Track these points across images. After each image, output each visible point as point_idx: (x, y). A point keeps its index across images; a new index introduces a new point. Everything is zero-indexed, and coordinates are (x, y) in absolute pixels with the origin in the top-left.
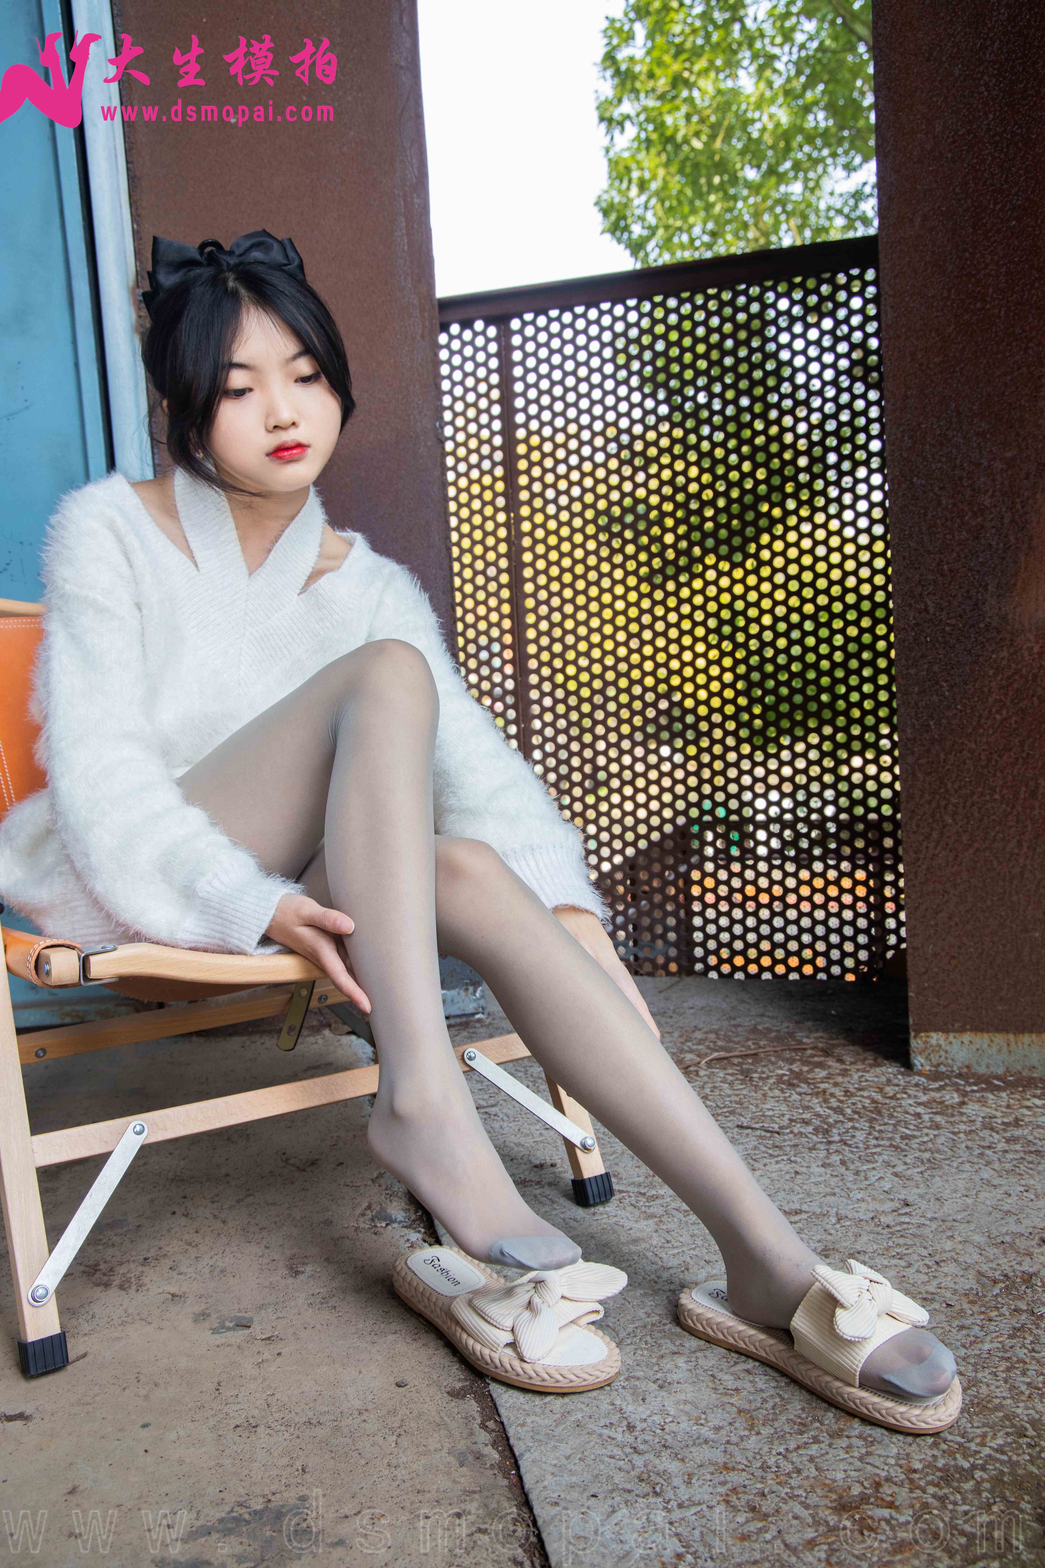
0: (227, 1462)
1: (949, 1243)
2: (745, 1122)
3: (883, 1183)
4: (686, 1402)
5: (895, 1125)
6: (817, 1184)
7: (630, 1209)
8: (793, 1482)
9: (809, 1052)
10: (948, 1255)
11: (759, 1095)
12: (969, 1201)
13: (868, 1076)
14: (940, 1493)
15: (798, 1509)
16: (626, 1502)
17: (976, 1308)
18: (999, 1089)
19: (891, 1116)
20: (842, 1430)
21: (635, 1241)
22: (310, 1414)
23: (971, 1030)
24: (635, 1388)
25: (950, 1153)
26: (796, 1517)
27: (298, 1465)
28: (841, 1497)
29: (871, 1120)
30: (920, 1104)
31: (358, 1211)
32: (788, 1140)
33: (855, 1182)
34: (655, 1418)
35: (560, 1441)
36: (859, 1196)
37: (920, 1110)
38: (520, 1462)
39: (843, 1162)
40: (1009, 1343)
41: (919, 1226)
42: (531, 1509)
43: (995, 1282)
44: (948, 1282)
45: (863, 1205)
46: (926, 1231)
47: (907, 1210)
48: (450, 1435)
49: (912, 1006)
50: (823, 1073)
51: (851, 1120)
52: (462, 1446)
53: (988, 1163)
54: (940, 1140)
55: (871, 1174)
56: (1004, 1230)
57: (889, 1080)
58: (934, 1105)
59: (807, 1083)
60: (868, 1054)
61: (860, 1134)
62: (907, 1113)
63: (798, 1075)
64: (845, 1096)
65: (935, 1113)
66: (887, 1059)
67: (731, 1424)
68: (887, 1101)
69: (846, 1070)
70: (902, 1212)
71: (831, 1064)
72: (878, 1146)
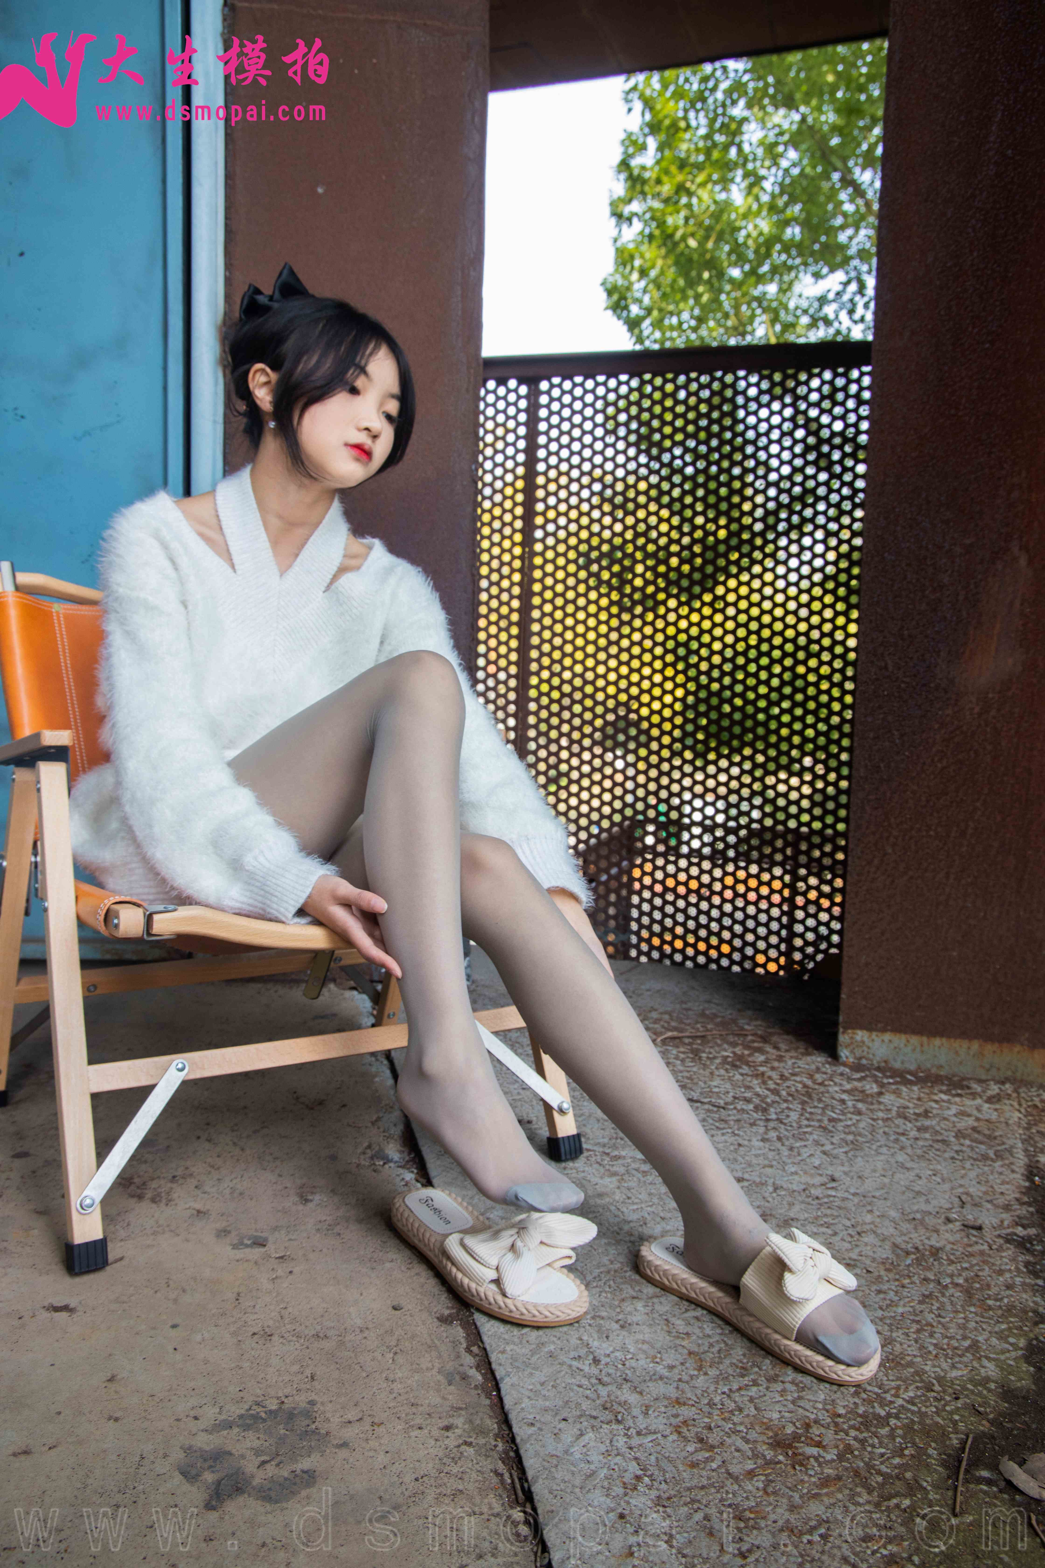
0: (246, 1365)
1: (869, 1216)
2: (695, 1096)
3: (813, 1159)
4: (644, 1342)
5: (823, 1109)
6: (756, 1156)
7: (596, 1166)
8: (736, 1419)
9: (750, 1038)
10: (868, 1227)
11: (707, 1073)
12: (886, 1180)
13: (800, 1063)
14: (861, 1436)
15: (740, 1443)
16: (593, 1427)
17: (891, 1275)
18: (911, 1083)
19: (820, 1100)
20: (777, 1376)
21: (600, 1195)
22: (319, 1328)
23: (892, 1031)
24: (600, 1326)
25: (870, 1136)
26: (738, 1450)
27: (308, 1372)
28: (776, 1435)
29: (803, 1103)
30: (844, 1091)
31: (359, 1150)
32: (733, 1115)
33: (789, 1156)
34: (618, 1354)
35: (536, 1369)
36: (793, 1170)
37: (845, 1096)
38: (501, 1385)
39: (779, 1139)
40: (919, 1308)
41: (844, 1199)
42: (510, 1427)
43: (908, 1253)
44: (868, 1251)
45: (796, 1177)
46: (849, 1205)
47: (833, 1184)
48: (440, 1357)
49: (843, 1006)
50: (762, 1058)
51: (786, 1101)
52: (450, 1366)
53: (902, 1148)
54: (862, 1125)
55: (803, 1150)
56: (915, 1208)
57: (818, 1068)
58: (856, 1093)
59: (747, 1065)
60: (800, 1044)
61: (794, 1114)
62: (833, 1099)
63: (740, 1057)
64: (781, 1079)
65: (857, 1101)
66: (816, 1049)
67: (682, 1364)
68: (817, 1087)
69: (782, 1056)
70: (829, 1186)
71: (768, 1049)
72: (809, 1126)
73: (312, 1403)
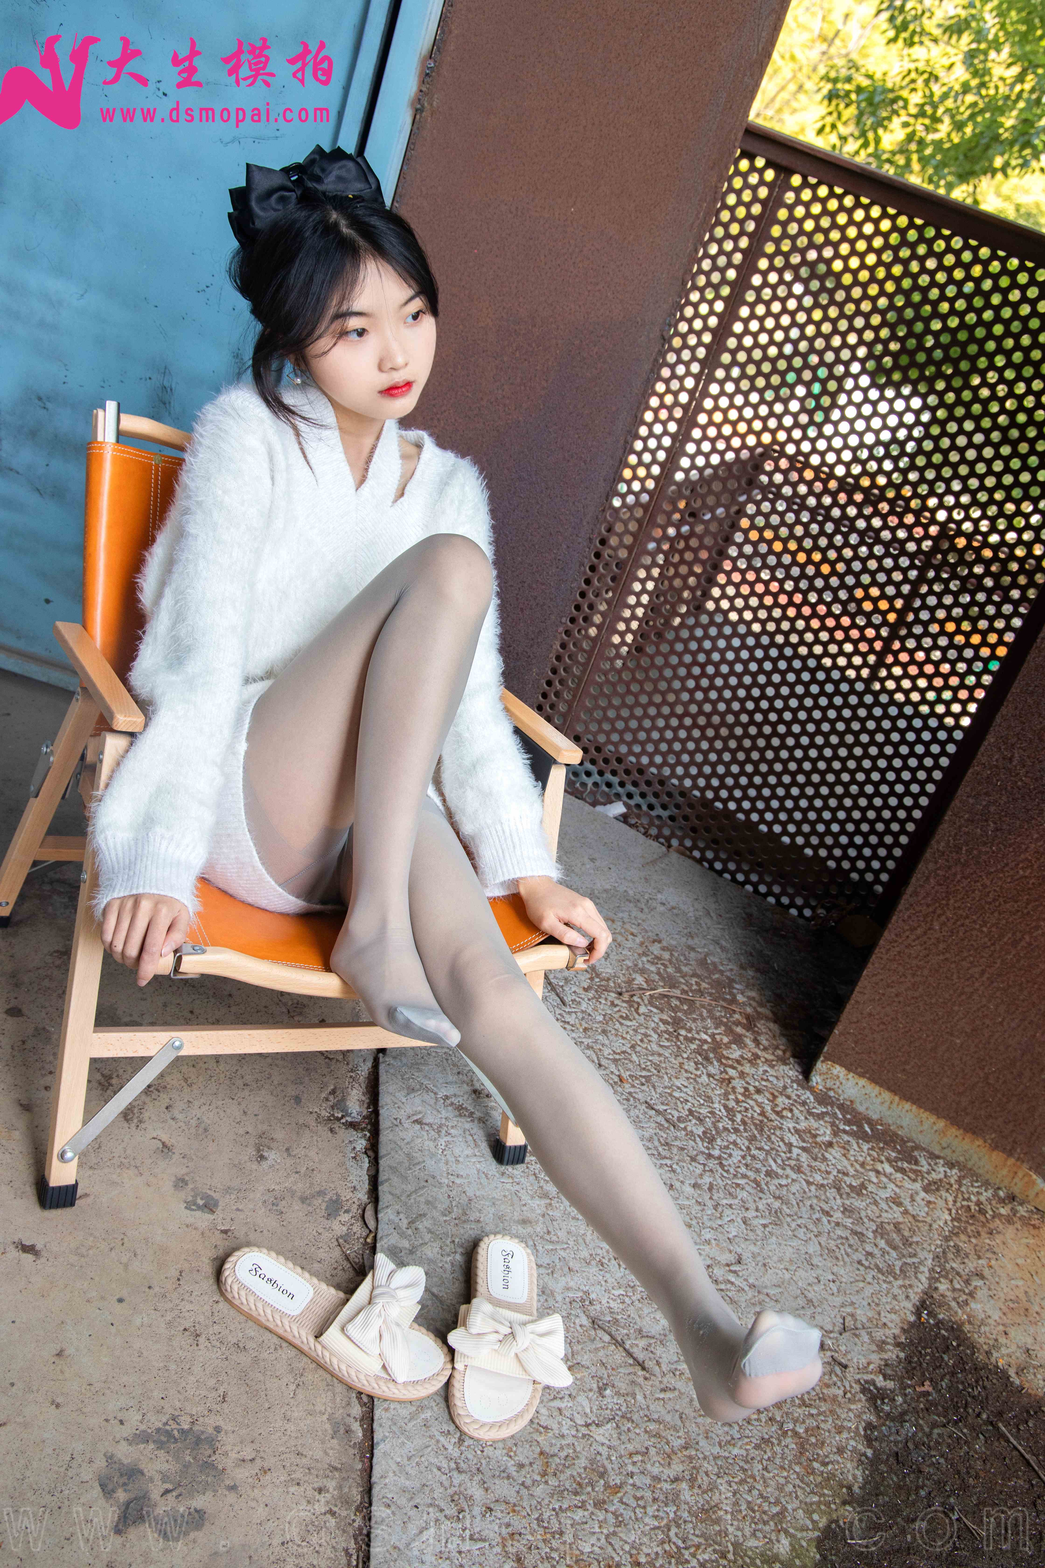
0: (173, 1367)
2: (654, 1097)
3: (731, 1227)
5: (768, 1153)
7: (532, 1178)
8: (554, 1543)
9: (737, 1016)
11: (676, 1062)
12: (787, 1276)
13: (771, 1073)
16: (437, 1521)
18: (865, 1138)
19: (768, 1139)
20: (604, 1502)
25: (796, 1208)
27: (221, 1390)
29: (752, 1139)
30: (797, 1131)
31: (323, 1096)
32: (679, 1138)
33: (711, 1217)
35: (408, 1438)
36: (708, 1236)
38: (376, 1450)
40: (752, 1453)
42: (370, 1503)
45: (707, 1247)
47: (738, 1267)
48: (333, 1400)
49: (832, 1039)
50: (737, 1054)
51: (736, 1130)
52: (339, 1414)
53: (819, 1234)
54: (794, 1188)
55: (728, 1212)
57: (785, 1087)
58: (807, 1137)
59: (719, 1061)
60: (782, 1042)
61: (737, 1154)
62: (782, 1140)
63: (716, 1046)
64: (743, 1095)
65: (804, 1149)
66: (794, 1056)
67: (531, 1464)
68: (773, 1116)
69: (757, 1057)
70: (733, 1268)
71: (748, 1041)
72: (744, 1176)
73: (218, 1429)
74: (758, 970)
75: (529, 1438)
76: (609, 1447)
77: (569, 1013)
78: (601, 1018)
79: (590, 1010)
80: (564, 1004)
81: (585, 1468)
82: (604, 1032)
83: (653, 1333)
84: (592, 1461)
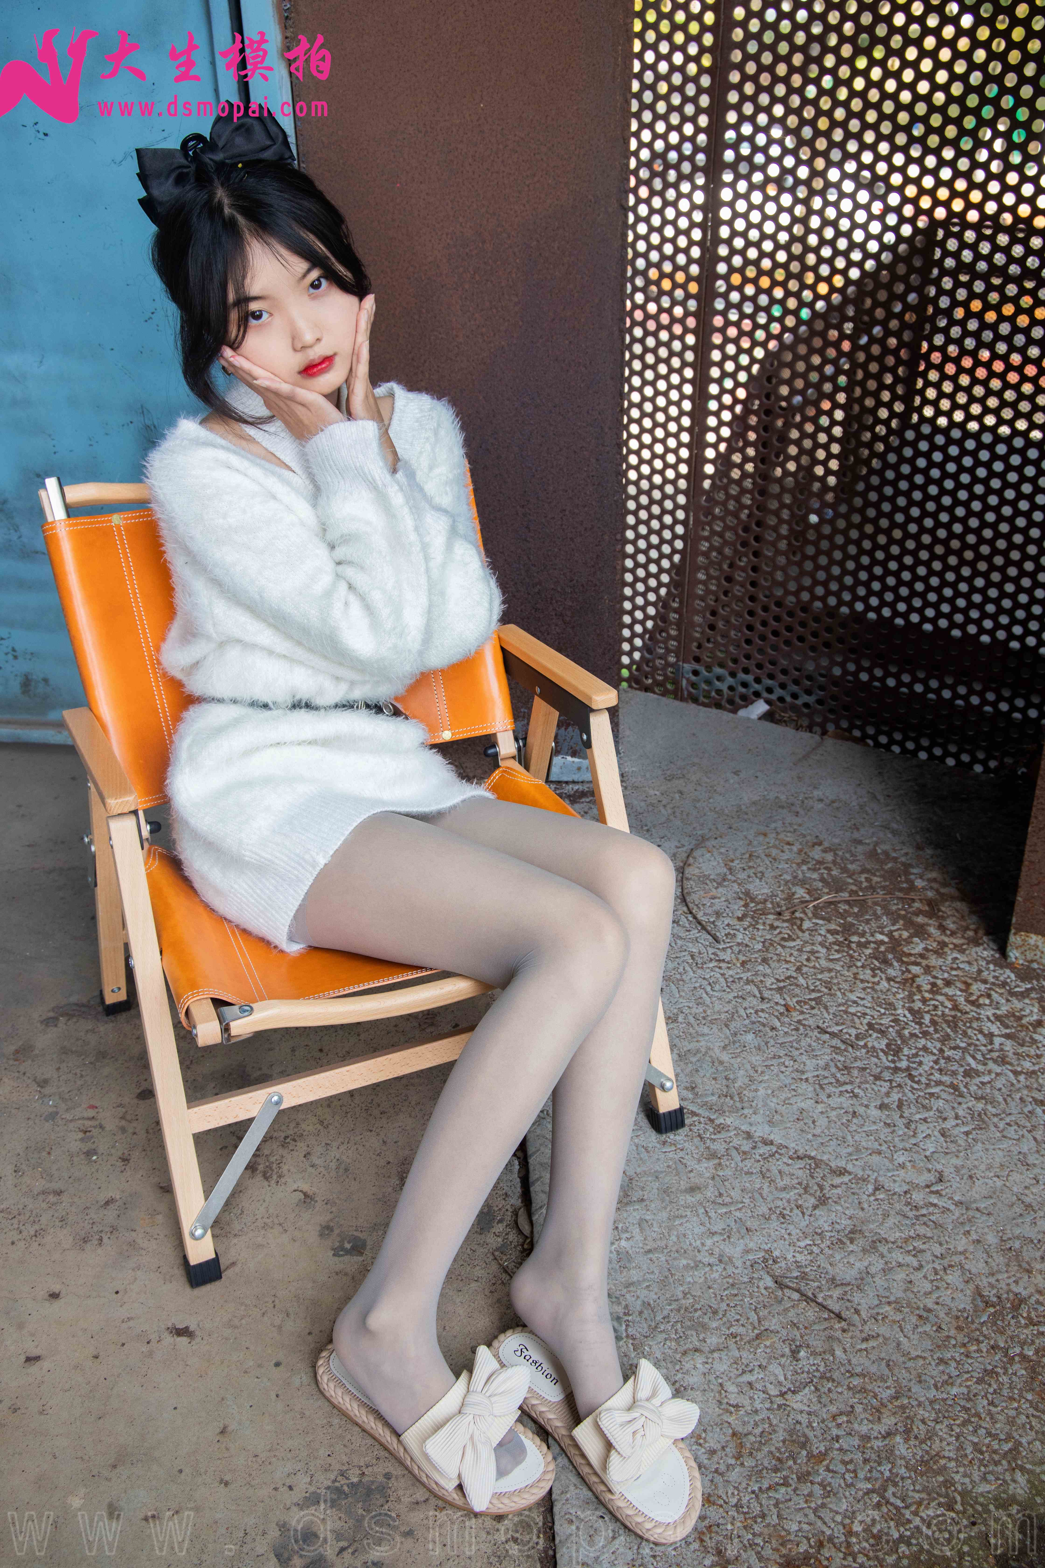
1: (964, 1241)
2: (827, 1019)
3: (928, 1143)
5: (964, 1050)
6: (868, 1134)
7: (697, 1140)
9: (916, 905)
10: (957, 1259)
11: (850, 974)
12: (999, 1183)
13: (961, 960)
17: (960, 1337)
19: (964, 1034)
20: (809, 1473)
25: (1003, 1105)
28: (789, 1553)
29: (944, 1039)
30: (998, 1018)
32: (860, 1059)
33: (903, 1137)
36: (901, 1160)
37: (995, 1028)
40: (975, 1389)
41: (944, 1212)
43: (987, 1304)
44: (947, 1296)
45: (902, 1172)
46: (948, 1220)
47: (940, 1187)
49: (1017, 909)
50: (920, 947)
51: (925, 1034)
53: (1033, 1129)
54: (999, 1083)
55: (922, 1127)
56: (1017, 1231)
57: (980, 971)
58: (1011, 1022)
59: (901, 961)
60: (972, 921)
61: (928, 1061)
62: (981, 1032)
63: (895, 944)
64: (931, 991)
65: (1007, 1036)
66: (988, 933)
67: (723, 1448)
68: (968, 1008)
69: (943, 944)
70: (934, 1188)
71: (932, 930)
72: (939, 1083)
74: (937, 846)
75: (718, 1420)
76: (809, 1413)
77: (724, 949)
78: (759, 946)
79: (746, 941)
80: (716, 940)
81: (784, 1441)
82: (765, 961)
83: (848, 1279)
84: (791, 1432)
